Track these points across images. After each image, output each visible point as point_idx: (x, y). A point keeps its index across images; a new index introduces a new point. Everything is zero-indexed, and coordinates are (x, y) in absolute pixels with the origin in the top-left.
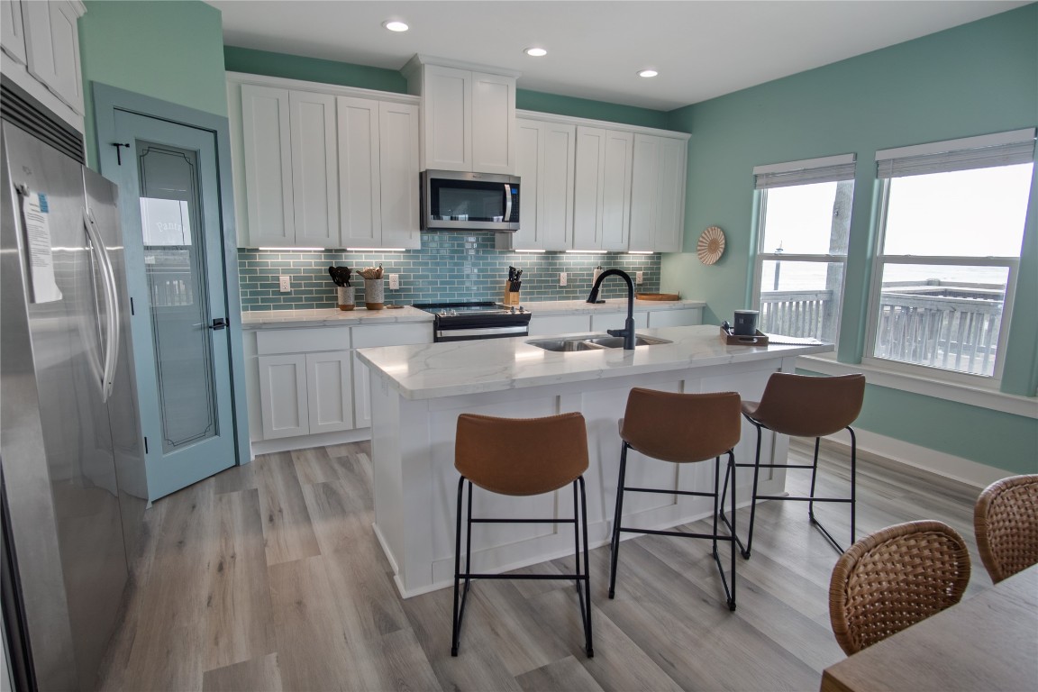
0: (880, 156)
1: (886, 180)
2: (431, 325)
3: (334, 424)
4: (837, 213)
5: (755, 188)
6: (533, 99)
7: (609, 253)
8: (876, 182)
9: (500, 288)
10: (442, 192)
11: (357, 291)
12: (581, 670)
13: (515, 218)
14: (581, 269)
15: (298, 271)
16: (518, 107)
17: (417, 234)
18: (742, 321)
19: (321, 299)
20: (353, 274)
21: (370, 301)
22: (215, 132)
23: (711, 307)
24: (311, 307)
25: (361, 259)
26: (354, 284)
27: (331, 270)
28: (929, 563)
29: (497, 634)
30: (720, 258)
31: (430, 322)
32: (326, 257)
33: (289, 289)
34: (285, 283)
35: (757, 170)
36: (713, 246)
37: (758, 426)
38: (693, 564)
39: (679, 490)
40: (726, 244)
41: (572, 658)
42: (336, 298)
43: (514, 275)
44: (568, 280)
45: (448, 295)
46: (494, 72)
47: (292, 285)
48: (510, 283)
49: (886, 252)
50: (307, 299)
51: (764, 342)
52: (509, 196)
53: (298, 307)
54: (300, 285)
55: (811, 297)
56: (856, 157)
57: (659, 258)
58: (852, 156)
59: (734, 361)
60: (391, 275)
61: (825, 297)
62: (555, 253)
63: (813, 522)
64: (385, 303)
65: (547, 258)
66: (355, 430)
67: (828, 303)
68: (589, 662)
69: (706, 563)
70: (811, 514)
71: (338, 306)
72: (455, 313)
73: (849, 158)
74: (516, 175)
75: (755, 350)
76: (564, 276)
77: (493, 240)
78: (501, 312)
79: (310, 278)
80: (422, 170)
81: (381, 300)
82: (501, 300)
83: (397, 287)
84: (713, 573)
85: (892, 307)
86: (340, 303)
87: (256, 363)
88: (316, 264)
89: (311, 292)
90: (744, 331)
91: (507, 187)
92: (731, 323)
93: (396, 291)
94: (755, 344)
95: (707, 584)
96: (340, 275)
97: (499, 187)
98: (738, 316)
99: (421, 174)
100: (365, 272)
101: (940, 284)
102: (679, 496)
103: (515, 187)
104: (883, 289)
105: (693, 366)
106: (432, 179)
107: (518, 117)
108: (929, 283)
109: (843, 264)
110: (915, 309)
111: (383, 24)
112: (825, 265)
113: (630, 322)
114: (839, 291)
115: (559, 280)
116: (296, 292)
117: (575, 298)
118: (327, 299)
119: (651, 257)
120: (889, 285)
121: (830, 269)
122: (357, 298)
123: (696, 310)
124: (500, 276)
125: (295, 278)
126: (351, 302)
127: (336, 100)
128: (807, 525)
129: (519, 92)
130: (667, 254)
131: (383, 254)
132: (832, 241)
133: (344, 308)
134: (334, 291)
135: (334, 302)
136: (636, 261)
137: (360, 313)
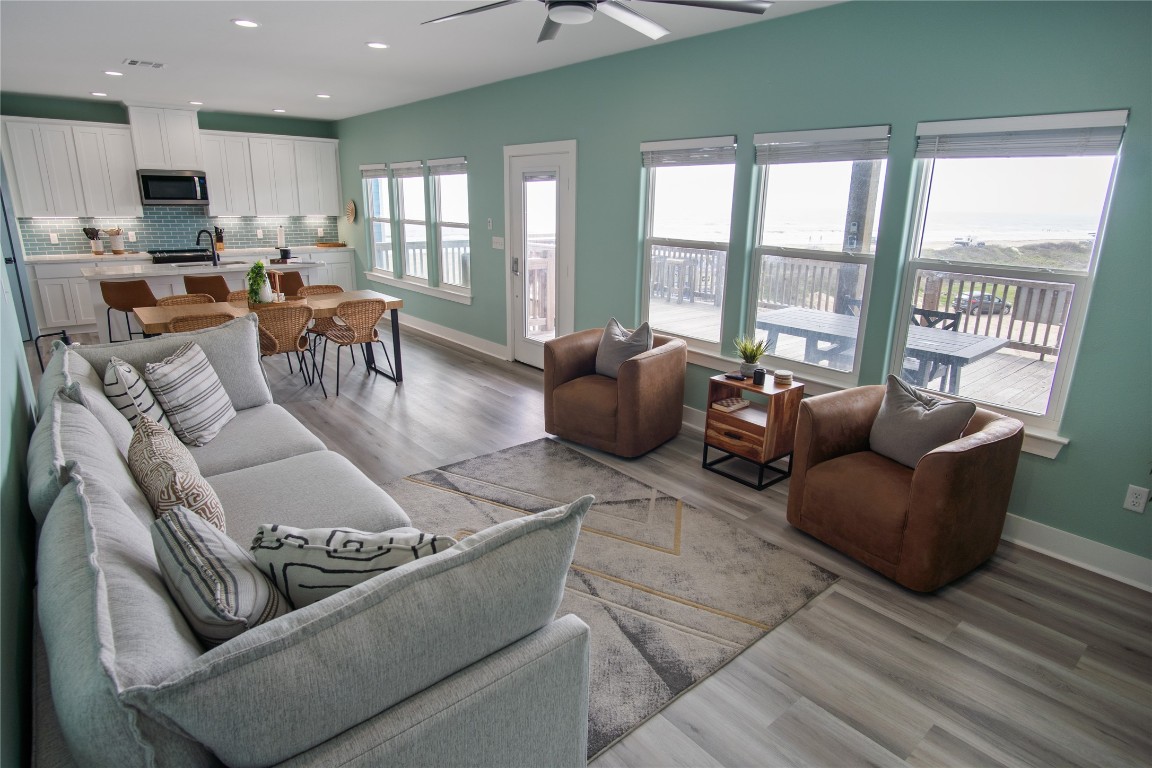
2: (151, 261)
7: (293, 217)
10: (150, 183)
11: (104, 243)
13: (205, 196)
14: (274, 227)
15: (63, 231)
16: (200, 127)
17: (140, 208)
19: (79, 248)
20: (101, 232)
21: (115, 249)
24: (74, 253)
25: (104, 223)
26: (103, 239)
27: (85, 230)
30: (354, 220)
31: (149, 260)
32: (80, 222)
33: (57, 242)
34: (54, 238)
35: (361, 168)
36: (352, 212)
40: (356, 211)
42: (91, 247)
43: (218, 232)
44: (264, 235)
45: (173, 245)
47: (59, 240)
50: (71, 248)
52: (197, 184)
53: (65, 253)
54: (65, 240)
57: (335, 219)
60: (128, 233)
62: (250, 217)
64: (126, 251)
65: (244, 221)
71: (91, 252)
72: (166, 255)
74: (202, 171)
76: (259, 233)
79: (71, 235)
80: (138, 170)
81: (121, 247)
83: (135, 240)
86: (93, 249)
87: (36, 283)
88: (74, 227)
89: (73, 244)
91: (196, 179)
93: (133, 242)
96: (92, 234)
97: (190, 179)
99: (138, 172)
100: (109, 231)
103: (203, 179)
106: (142, 176)
107: (200, 134)
115: (256, 235)
116: (63, 244)
118: (84, 247)
119: (328, 219)
122: (105, 247)
125: (61, 235)
126: (101, 249)
131: (119, 220)
133: (97, 253)
134: (88, 243)
135: (88, 250)
136: (316, 222)
137: (108, 256)
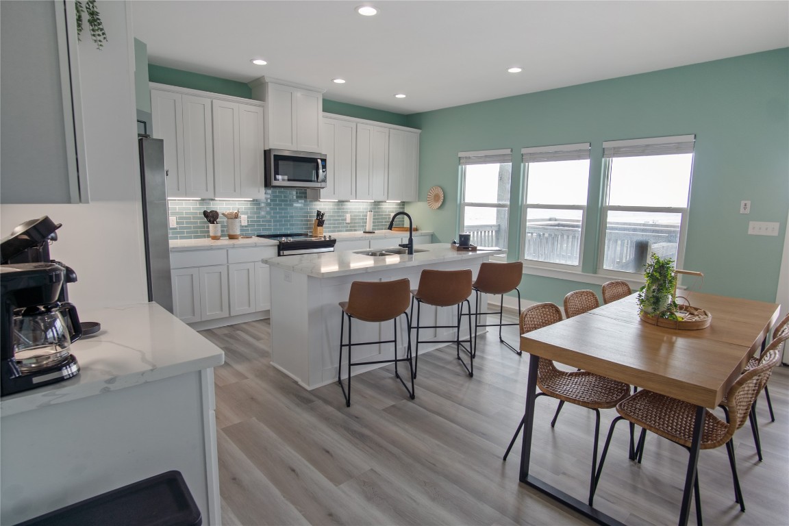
0: (524, 151)
1: (527, 164)
2: (277, 247)
3: (217, 314)
4: (501, 178)
5: (460, 164)
6: (333, 106)
7: (375, 202)
8: (522, 165)
9: (310, 224)
10: (280, 163)
11: (222, 227)
12: (410, 404)
13: (324, 180)
14: (359, 212)
15: (182, 213)
16: (324, 110)
17: (263, 190)
18: (463, 239)
19: (197, 232)
20: (220, 215)
21: (232, 233)
22: (145, 123)
23: (436, 234)
24: (190, 238)
25: (223, 206)
26: (220, 222)
27: (205, 214)
28: (549, 317)
29: (365, 397)
30: (441, 205)
31: (275, 245)
32: (200, 204)
33: (175, 226)
34: (173, 222)
35: (461, 154)
36: (436, 198)
37: (477, 291)
38: (449, 363)
39: (438, 325)
40: (444, 197)
41: (405, 401)
42: (208, 232)
43: (320, 215)
44: (351, 219)
46: (308, 90)
47: (178, 223)
48: (317, 221)
49: (528, 203)
50: (187, 233)
51: (474, 249)
52: (320, 166)
53: (182, 238)
54: (182, 223)
55: (488, 229)
56: (512, 151)
57: (404, 205)
58: (510, 150)
59: (463, 258)
60: (242, 216)
61: (496, 229)
62: (343, 202)
63: (502, 341)
64: (241, 235)
65: (338, 205)
66: (230, 317)
67: (498, 232)
68: (413, 401)
69: (456, 361)
70: (500, 338)
71: (209, 236)
72: (291, 239)
73: (508, 151)
74: (323, 153)
75: (470, 253)
76: (348, 217)
77: (306, 193)
78: (313, 239)
79: (190, 218)
80: (267, 149)
81: (238, 232)
82: (311, 232)
83: (246, 224)
84: (460, 365)
85: (532, 233)
86: (211, 234)
88: (194, 209)
89: (190, 228)
90: (464, 244)
91: (319, 161)
92: (457, 240)
93: (246, 226)
94: (471, 251)
95: (458, 369)
96: (211, 217)
97: (314, 161)
98: (461, 236)
99: (265, 151)
100: (228, 214)
101: (556, 220)
102: (438, 329)
103: (324, 161)
104: (528, 224)
105: (445, 261)
106: (275, 156)
107: (323, 117)
108: (550, 220)
109: (507, 209)
110: (544, 234)
111: (252, 60)
112: (495, 209)
113: (411, 240)
114: (505, 225)
115: (345, 220)
116: (180, 228)
117: (355, 230)
118: (201, 232)
119: (399, 204)
120: (530, 221)
121: (498, 211)
122: (222, 231)
123: (428, 237)
124: (310, 217)
125: (180, 218)
126: (219, 234)
127: (212, 102)
128: (499, 343)
129: (325, 101)
130: (408, 203)
131: (237, 202)
132: (498, 195)
133: (215, 238)
134: (208, 227)
135: (206, 234)
136: (390, 207)
137: (225, 241)
